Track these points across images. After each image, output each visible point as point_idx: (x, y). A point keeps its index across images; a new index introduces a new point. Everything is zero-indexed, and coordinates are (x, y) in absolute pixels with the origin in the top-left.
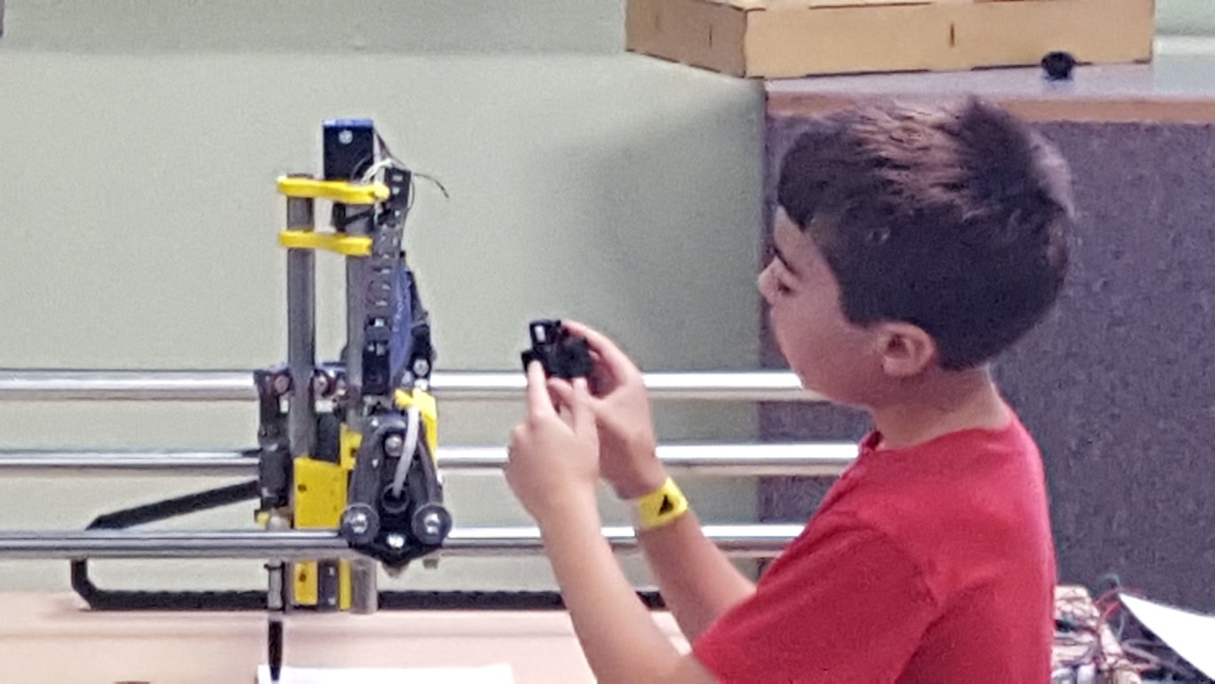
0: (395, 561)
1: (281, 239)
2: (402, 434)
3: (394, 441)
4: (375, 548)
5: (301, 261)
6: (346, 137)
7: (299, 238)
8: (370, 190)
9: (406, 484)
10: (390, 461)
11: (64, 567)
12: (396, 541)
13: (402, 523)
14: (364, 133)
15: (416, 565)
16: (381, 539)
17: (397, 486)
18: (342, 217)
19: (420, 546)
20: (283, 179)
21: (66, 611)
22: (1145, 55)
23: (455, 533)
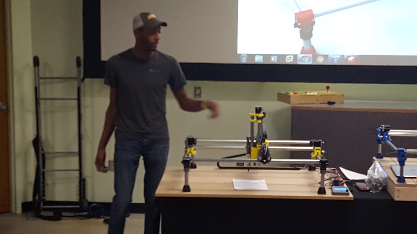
0: (264, 163)
1: (250, 121)
2: (265, 147)
3: (265, 148)
4: (262, 161)
5: (252, 124)
6: (258, 109)
7: (252, 121)
8: (261, 115)
9: (266, 154)
10: (264, 151)
11: (216, 163)
12: (265, 161)
13: (265, 159)
14: (260, 108)
15: (267, 164)
16: (263, 160)
17: (265, 154)
18: (258, 118)
19: (267, 161)
20: (250, 114)
21: (217, 169)
22: (342, 102)
23: (272, 160)
